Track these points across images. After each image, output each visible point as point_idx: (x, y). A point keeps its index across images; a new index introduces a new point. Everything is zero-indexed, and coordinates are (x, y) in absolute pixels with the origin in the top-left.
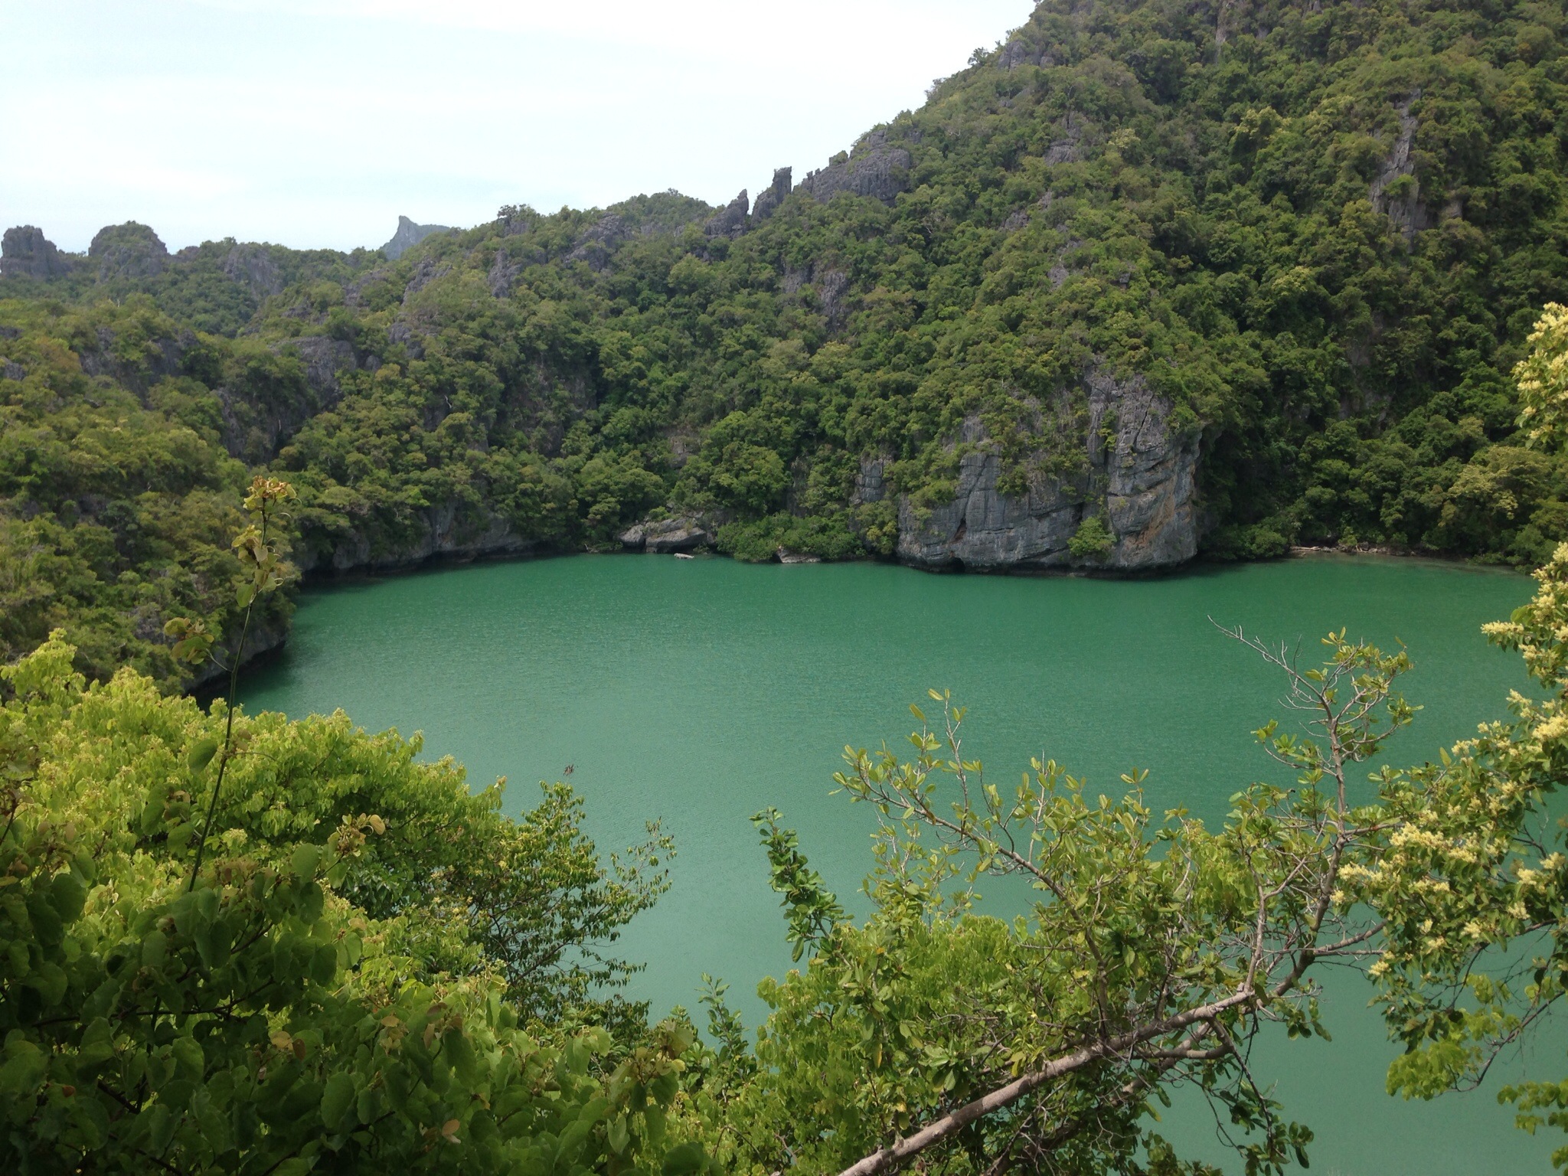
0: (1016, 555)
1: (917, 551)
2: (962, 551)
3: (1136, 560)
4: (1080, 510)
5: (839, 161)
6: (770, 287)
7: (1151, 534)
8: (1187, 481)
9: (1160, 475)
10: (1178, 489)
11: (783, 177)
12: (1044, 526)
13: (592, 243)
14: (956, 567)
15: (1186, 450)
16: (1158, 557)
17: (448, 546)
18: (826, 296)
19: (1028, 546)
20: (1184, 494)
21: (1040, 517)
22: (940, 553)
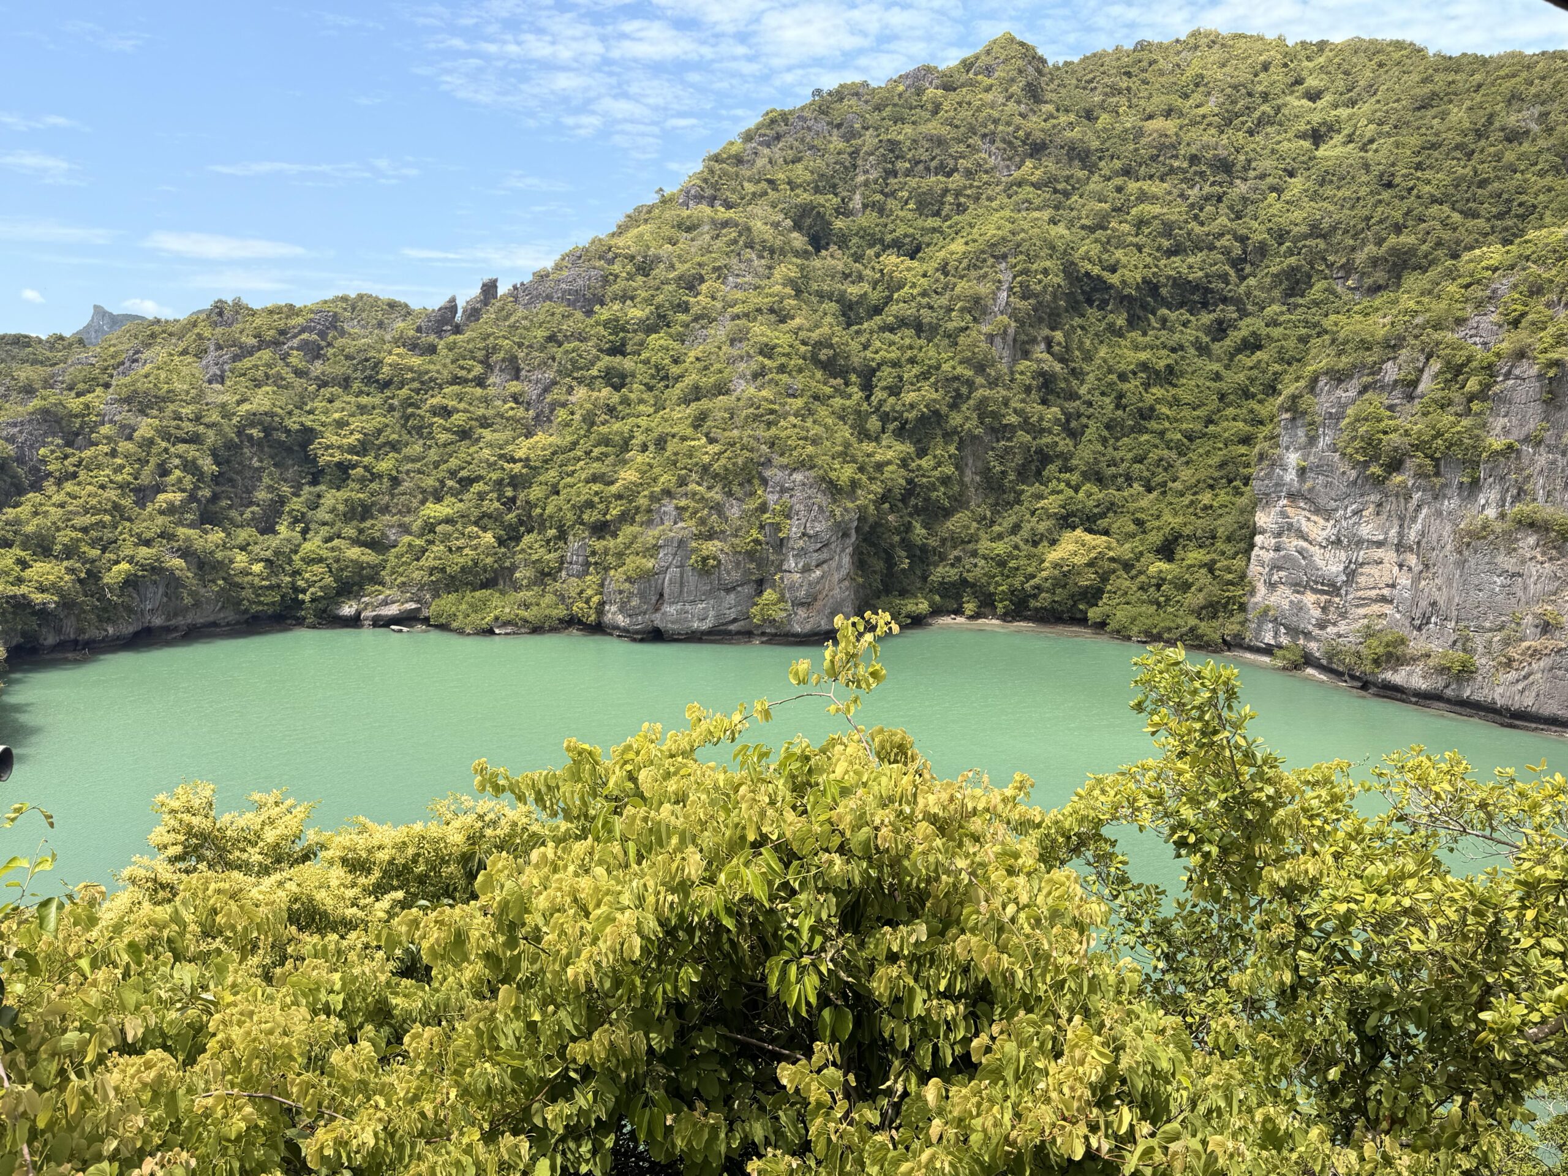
0: (705, 626)
1: (621, 620)
2: (661, 621)
3: (808, 627)
4: (760, 585)
5: (542, 277)
6: (480, 382)
7: (819, 604)
8: (846, 560)
9: (825, 555)
10: (839, 567)
11: (489, 288)
12: (731, 598)
13: (306, 336)
14: (656, 635)
17: (156, 623)
18: (532, 393)
19: (717, 616)
20: (844, 572)
21: (728, 591)
22: (641, 622)
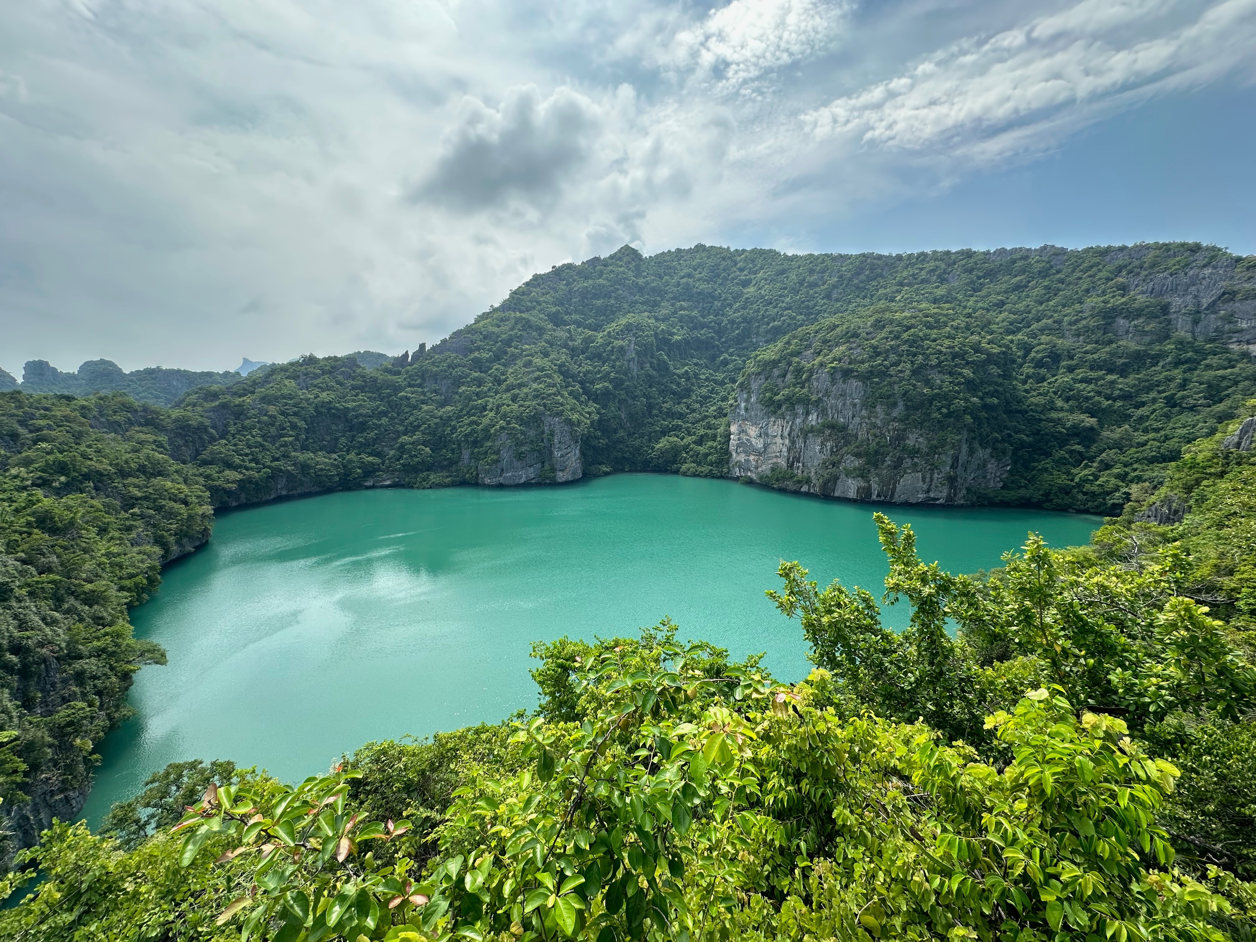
0: (522, 481)
1: (487, 481)
2: (501, 480)
3: (564, 479)
4: (543, 464)
5: (444, 342)
6: (420, 386)
7: (568, 470)
8: (577, 452)
9: (569, 450)
10: (575, 455)
11: (422, 346)
12: (532, 469)
13: (343, 369)
14: (500, 486)
15: (577, 442)
16: (570, 478)
17: (284, 493)
18: (444, 389)
19: (526, 477)
20: (577, 456)
21: (530, 467)
22: (495, 481)
